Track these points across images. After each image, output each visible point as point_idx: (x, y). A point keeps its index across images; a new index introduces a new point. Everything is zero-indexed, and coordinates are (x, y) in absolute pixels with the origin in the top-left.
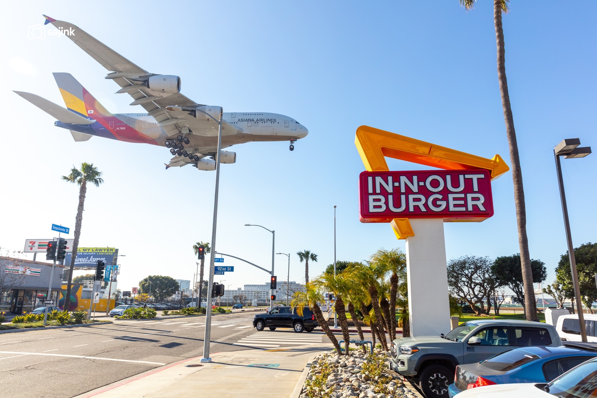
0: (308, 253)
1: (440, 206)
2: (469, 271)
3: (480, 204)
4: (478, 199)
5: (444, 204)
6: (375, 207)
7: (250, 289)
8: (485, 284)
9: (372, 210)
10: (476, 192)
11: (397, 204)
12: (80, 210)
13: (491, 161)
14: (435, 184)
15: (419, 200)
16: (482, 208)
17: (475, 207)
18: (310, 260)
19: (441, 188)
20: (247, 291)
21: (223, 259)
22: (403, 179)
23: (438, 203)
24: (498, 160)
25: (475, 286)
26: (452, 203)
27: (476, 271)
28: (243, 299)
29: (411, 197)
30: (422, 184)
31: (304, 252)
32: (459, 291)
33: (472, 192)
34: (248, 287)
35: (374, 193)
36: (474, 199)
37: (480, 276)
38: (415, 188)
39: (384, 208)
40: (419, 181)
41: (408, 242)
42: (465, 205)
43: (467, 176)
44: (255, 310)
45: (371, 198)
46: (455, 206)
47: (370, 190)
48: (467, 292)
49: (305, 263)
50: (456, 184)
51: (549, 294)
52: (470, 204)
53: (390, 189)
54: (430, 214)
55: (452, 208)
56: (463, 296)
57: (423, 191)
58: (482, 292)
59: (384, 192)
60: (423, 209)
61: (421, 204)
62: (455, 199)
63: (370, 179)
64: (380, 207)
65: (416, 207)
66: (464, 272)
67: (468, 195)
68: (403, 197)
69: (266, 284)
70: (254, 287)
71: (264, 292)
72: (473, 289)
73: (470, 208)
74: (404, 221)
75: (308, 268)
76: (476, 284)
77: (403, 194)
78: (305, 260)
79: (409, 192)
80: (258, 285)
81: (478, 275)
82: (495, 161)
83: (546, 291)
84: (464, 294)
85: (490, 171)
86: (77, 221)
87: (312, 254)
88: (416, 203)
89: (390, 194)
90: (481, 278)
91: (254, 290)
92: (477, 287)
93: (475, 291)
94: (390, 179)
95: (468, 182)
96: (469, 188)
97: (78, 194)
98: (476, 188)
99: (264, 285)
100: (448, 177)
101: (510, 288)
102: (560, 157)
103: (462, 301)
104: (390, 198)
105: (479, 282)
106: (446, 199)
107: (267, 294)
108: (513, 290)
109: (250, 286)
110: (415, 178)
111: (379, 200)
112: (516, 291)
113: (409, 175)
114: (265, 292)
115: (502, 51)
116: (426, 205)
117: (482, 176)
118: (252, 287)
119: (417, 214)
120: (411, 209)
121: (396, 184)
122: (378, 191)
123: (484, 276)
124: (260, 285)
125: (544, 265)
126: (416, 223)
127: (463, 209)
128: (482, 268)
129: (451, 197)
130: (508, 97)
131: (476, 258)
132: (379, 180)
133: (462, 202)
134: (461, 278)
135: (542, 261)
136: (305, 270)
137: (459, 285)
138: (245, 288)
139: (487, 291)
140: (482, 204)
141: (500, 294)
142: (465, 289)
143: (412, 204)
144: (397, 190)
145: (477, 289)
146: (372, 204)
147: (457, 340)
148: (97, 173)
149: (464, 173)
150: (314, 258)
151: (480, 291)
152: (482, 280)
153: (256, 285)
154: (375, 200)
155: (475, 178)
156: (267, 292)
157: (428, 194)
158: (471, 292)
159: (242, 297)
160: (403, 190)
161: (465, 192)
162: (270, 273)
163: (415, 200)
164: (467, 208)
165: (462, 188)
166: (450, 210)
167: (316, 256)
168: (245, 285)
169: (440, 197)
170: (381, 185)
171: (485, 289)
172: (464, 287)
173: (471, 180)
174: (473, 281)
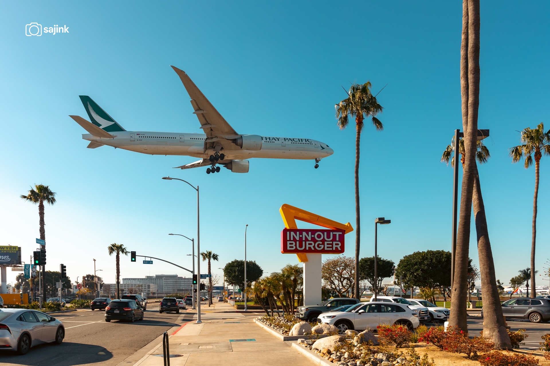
0: (210, 253)
1: (321, 247)
2: (340, 268)
3: (338, 247)
4: (338, 244)
5: (322, 246)
6: (290, 247)
7: (130, 282)
8: (351, 278)
9: (288, 248)
10: (337, 241)
11: (301, 246)
12: (42, 224)
13: (345, 225)
14: (319, 236)
15: (311, 244)
16: (339, 249)
17: (336, 248)
18: (212, 260)
19: (322, 238)
20: (127, 284)
21: (152, 261)
22: (304, 233)
23: (320, 246)
24: (349, 226)
25: (344, 280)
26: (326, 246)
27: (346, 269)
28: (133, 293)
29: (307, 243)
30: (313, 236)
31: (206, 253)
32: (331, 284)
33: (336, 241)
34: (127, 281)
35: (290, 240)
36: (336, 244)
37: (348, 273)
38: (310, 239)
39: (294, 248)
40: (312, 234)
41: (304, 264)
42: (332, 247)
43: (334, 233)
44: (156, 302)
45: (288, 242)
46: (328, 247)
47: (288, 239)
48: (338, 285)
49: (208, 261)
50: (328, 237)
51: (398, 285)
52: (334, 246)
53: (298, 238)
54: (316, 251)
55: (326, 249)
56: (334, 287)
57: (313, 239)
58: (349, 285)
59: (295, 240)
60: (313, 249)
61: (312, 246)
62: (328, 244)
63: (288, 233)
64: (292, 247)
65: (310, 248)
66: (336, 269)
67: (334, 242)
68: (304, 243)
69: (146, 278)
70: (134, 281)
71: (144, 285)
72: (342, 282)
73: (334, 249)
74: (303, 255)
75: (210, 266)
76: (345, 278)
77: (304, 241)
78: (207, 260)
79: (307, 240)
80: (138, 279)
81: (346, 272)
82: (347, 226)
83: (396, 283)
84: (335, 286)
85: (345, 231)
86: (42, 233)
87: (214, 254)
88: (310, 246)
89: (298, 241)
90: (349, 274)
91: (134, 283)
92: (345, 280)
93: (343, 283)
94: (298, 233)
95: (334, 236)
96: (334, 239)
97: (38, 211)
98: (337, 239)
99: (144, 279)
100: (325, 233)
101: (368, 281)
102: (377, 224)
103: (333, 292)
104: (298, 243)
105: (347, 276)
106: (323, 244)
107: (148, 287)
108: (370, 283)
109: (129, 279)
110: (310, 233)
111: (292, 244)
112: (373, 283)
113: (307, 231)
114: (146, 285)
115: (358, 162)
116: (314, 247)
117: (341, 233)
118: (132, 281)
119: (310, 251)
120: (307, 249)
121: (301, 236)
122: (292, 239)
123: (351, 272)
124: (140, 279)
125: (394, 264)
126: (309, 255)
127: (331, 249)
128: (350, 266)
129: (326, 243)
130: (358, 188)
131: (347, 258)
132: (292, 233)
133: (331, 246)
134: (334, 274)
135: (393, 261)
136: (208, 268)
137: (332, 279)
138: (123, 282)
139: (352, 284)
140: (340, 247)
141: (362, 285)
142: (336, 282)
143: (308, 246)
144: (301, 239)
145: (345, 282)
146: (288, 245)
147: (323, 305)
148: (51, 193)
149: (333, 231)
150: (215, 257)
151: (347, 284)
152: (350, 276)
153: (136, 279)
154: (290, 244)
155: (337, 234)
156: (148, 285)
157: (315, 241)
158: (341, 285)
159: (132, 290)
160: (304, 239)
161: (332, 241)
162: (192, 272)
163: (309, 244)
164: (333, 249)
165: (331, 238)
166: (325, 249)
167: (217, 256)
168: (123, 279)
169: (321, 243)
170: (293, 236)
171: (351, 282)
172: (335, 280)
173: (336, 235)
174: (343, 276)
